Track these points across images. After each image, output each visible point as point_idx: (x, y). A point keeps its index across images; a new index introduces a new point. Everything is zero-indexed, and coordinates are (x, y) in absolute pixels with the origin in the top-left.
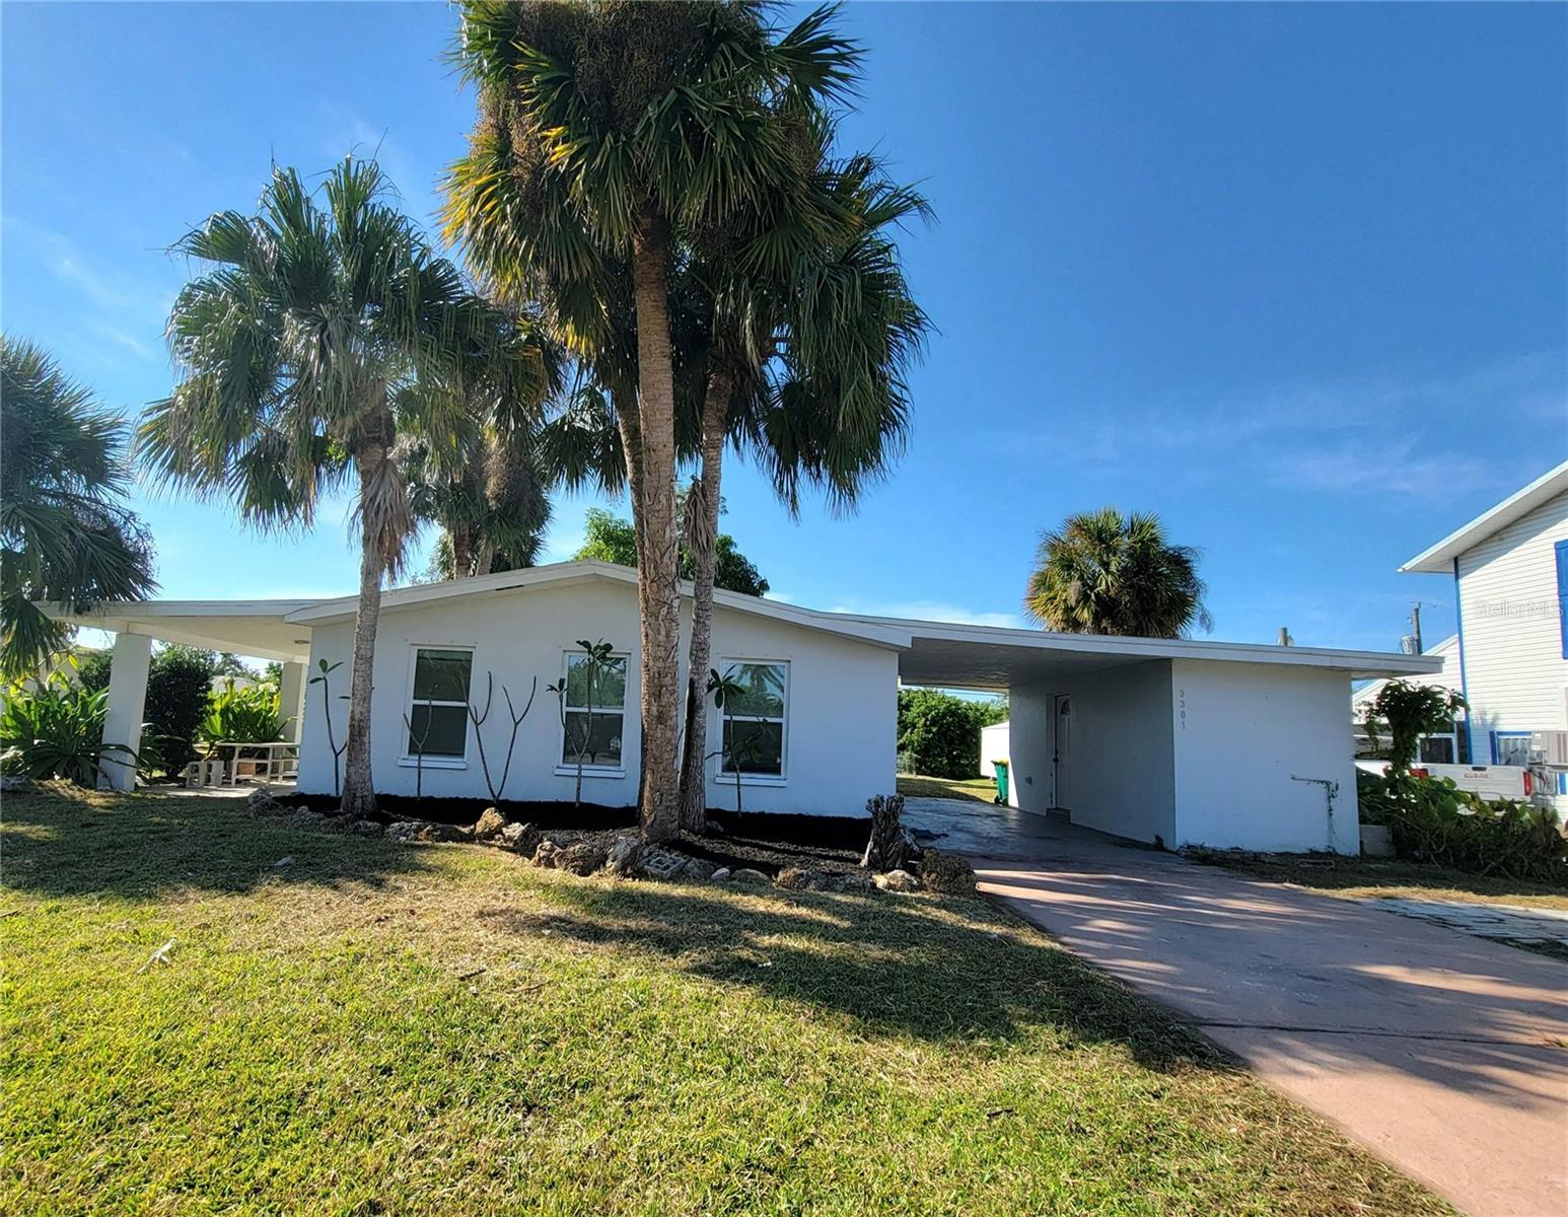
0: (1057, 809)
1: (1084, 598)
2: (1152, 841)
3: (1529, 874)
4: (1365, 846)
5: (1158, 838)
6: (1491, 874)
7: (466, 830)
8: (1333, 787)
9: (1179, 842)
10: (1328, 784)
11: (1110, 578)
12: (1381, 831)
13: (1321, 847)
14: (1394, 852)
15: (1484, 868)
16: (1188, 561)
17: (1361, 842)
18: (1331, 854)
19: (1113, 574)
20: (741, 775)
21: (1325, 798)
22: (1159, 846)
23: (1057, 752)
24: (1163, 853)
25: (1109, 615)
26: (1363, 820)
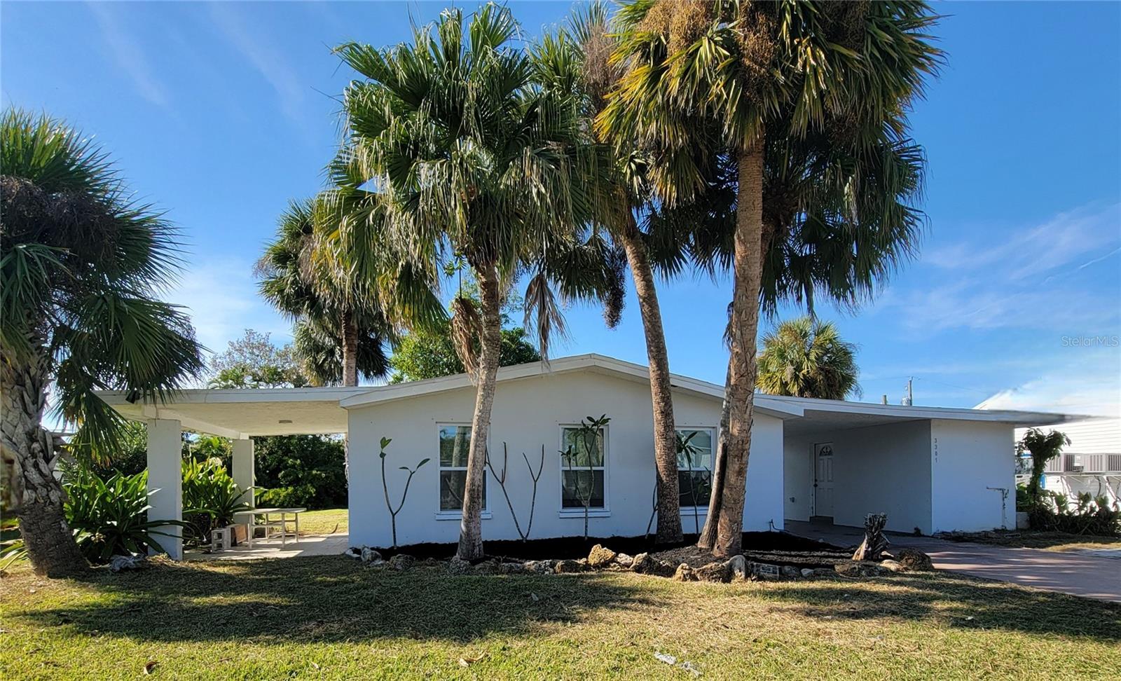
0: (816, 516)
1: (796, 378)
2: (913, 531)
3: (1099, 532)
4: (1018, 525)
5: (917, 529)
6: (1084, 534)
7: (582, 561)
8: (1006, 492)
9: (934, 530)
10: (1003, 490)
11: (810, 364)
12: (1024, 514)
13: (999, 527)
14: (1029, 526)
15: (1081, 530)
16: (851, 353)
17: (1017, 522)
18: (1004, 531)
19: (812, 361)
20: (698, 508)
21: (1001, 499)
22: (918, 533)
23: (816, 480)
24: (921, 538)
25: (809, 387)
26: (1017, 511)
